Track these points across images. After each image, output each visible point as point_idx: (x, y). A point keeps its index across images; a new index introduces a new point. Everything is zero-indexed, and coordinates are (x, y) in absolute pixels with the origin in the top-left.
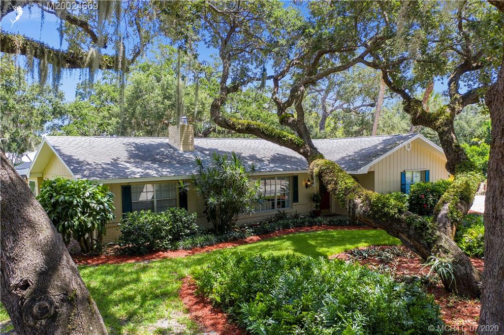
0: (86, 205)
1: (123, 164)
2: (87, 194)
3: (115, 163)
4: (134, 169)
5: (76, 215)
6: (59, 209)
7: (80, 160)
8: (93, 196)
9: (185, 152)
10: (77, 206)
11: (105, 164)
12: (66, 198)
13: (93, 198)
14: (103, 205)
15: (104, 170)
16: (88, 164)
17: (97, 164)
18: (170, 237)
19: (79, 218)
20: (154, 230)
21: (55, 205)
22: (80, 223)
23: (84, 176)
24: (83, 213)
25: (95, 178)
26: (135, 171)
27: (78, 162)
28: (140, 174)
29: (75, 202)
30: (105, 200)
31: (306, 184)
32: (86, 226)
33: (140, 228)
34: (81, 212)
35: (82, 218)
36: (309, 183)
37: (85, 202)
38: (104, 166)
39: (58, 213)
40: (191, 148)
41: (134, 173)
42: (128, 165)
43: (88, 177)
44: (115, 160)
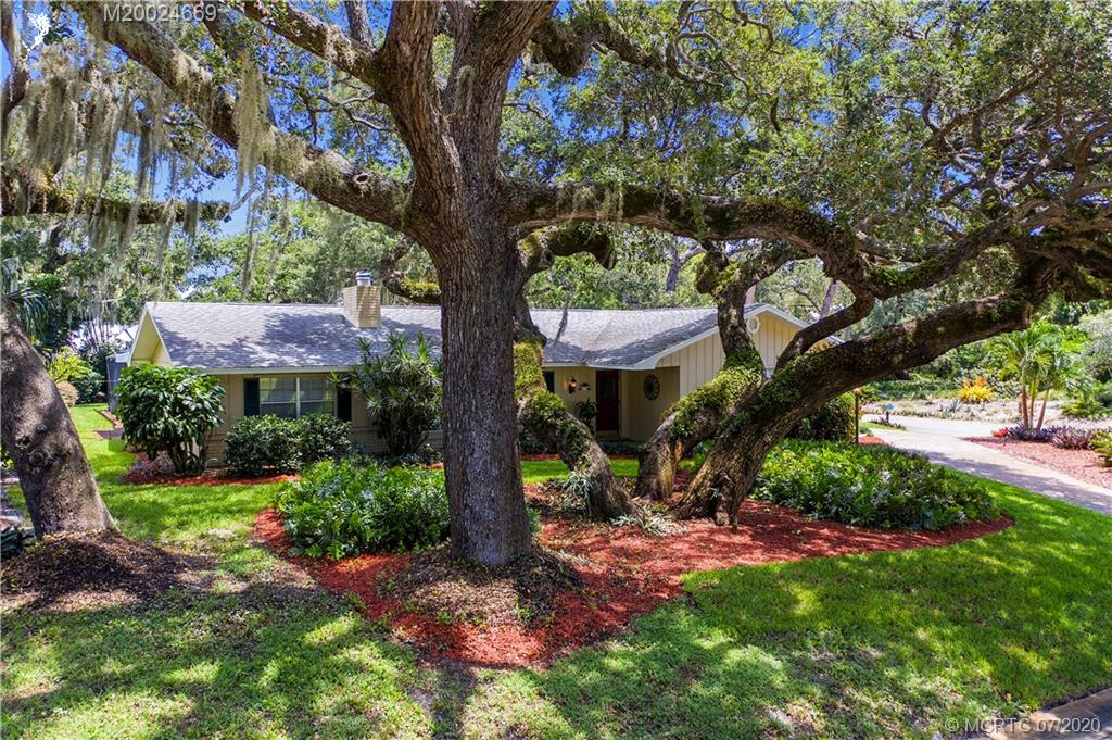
0: (178, 402)
1: (250, 345)
2: (180, 387)
3: (238, 346)
4: (266, 355)
5: (162, 415)
6: (141, 406)
7: (188, 339)
8: (189, 391)
9: (362, 329)
10: (164, 402)
11: (223, 346)
12: (150, 391)
13: (190, 393)
14: (203, 404)
15: (219, 354)
16: (198, 346)
17: (211, 346)
18: (300, 454)
19: (166, 420)
20: (273, 443)
21: (136, 401)
22: (167, 426)
23: (185, 362)
24: (173, 413)
25: (200, 366)
26: (265, 357)
27: (184, 343)
28: (271, 362)
29: (161, 398)
30: (207, 396)
31: (570, 387)
32: (175, 431)
33: (254, 438)
34: (169, 412)
35: (171, 420)
36: (574, 385)
37: (176, 398)
38: (220, 349)
39: (139, 412)
40: (373, 323)
41: (263, 360)
42: (258, 348)
43: (191, 364)
44: (241, 340)
